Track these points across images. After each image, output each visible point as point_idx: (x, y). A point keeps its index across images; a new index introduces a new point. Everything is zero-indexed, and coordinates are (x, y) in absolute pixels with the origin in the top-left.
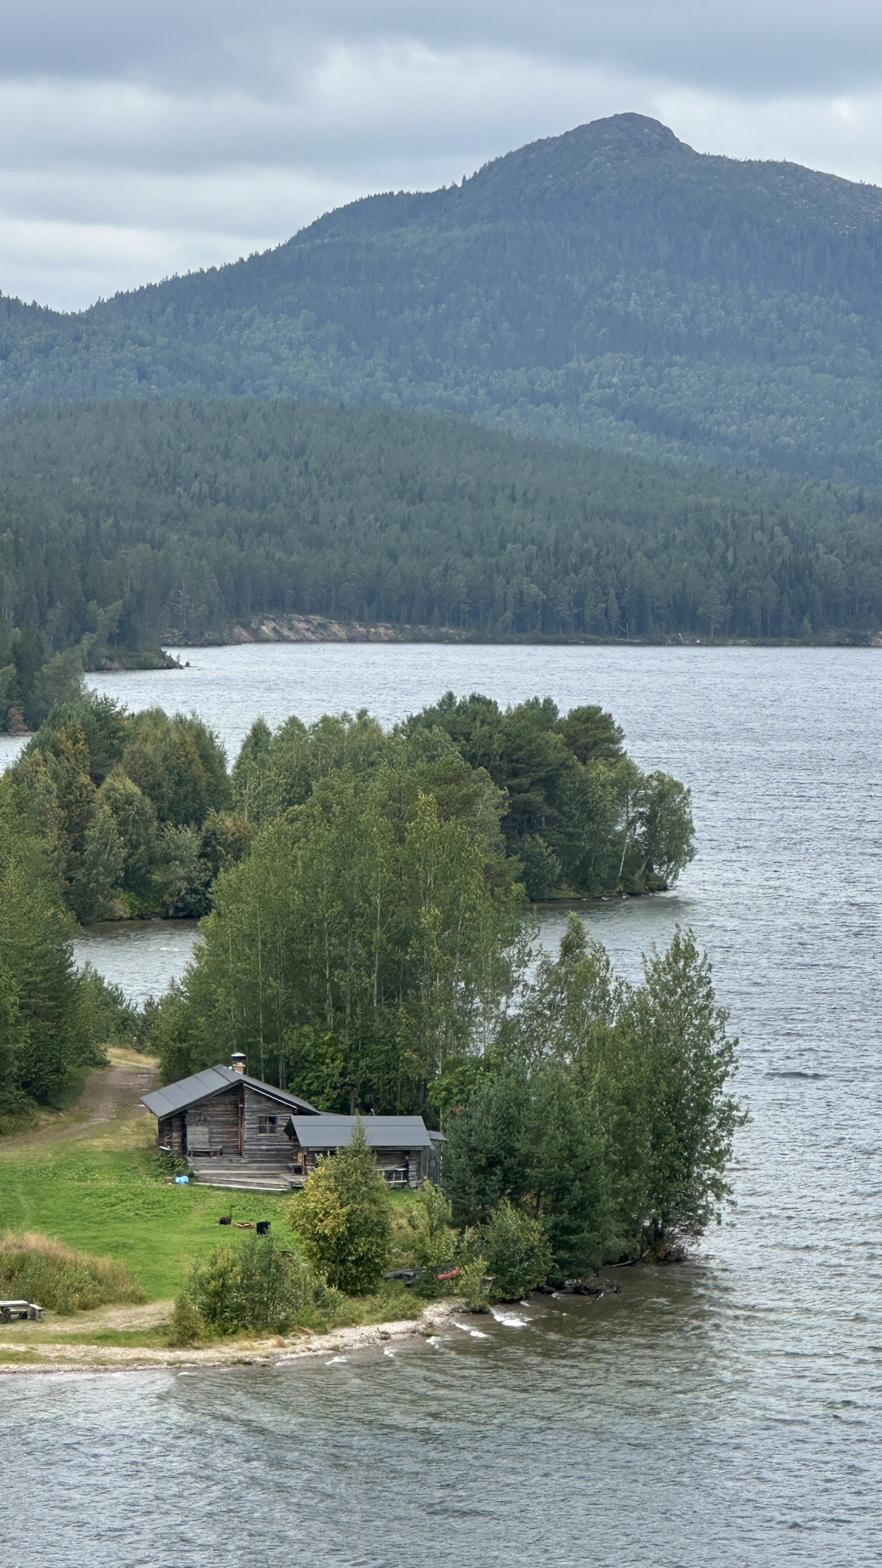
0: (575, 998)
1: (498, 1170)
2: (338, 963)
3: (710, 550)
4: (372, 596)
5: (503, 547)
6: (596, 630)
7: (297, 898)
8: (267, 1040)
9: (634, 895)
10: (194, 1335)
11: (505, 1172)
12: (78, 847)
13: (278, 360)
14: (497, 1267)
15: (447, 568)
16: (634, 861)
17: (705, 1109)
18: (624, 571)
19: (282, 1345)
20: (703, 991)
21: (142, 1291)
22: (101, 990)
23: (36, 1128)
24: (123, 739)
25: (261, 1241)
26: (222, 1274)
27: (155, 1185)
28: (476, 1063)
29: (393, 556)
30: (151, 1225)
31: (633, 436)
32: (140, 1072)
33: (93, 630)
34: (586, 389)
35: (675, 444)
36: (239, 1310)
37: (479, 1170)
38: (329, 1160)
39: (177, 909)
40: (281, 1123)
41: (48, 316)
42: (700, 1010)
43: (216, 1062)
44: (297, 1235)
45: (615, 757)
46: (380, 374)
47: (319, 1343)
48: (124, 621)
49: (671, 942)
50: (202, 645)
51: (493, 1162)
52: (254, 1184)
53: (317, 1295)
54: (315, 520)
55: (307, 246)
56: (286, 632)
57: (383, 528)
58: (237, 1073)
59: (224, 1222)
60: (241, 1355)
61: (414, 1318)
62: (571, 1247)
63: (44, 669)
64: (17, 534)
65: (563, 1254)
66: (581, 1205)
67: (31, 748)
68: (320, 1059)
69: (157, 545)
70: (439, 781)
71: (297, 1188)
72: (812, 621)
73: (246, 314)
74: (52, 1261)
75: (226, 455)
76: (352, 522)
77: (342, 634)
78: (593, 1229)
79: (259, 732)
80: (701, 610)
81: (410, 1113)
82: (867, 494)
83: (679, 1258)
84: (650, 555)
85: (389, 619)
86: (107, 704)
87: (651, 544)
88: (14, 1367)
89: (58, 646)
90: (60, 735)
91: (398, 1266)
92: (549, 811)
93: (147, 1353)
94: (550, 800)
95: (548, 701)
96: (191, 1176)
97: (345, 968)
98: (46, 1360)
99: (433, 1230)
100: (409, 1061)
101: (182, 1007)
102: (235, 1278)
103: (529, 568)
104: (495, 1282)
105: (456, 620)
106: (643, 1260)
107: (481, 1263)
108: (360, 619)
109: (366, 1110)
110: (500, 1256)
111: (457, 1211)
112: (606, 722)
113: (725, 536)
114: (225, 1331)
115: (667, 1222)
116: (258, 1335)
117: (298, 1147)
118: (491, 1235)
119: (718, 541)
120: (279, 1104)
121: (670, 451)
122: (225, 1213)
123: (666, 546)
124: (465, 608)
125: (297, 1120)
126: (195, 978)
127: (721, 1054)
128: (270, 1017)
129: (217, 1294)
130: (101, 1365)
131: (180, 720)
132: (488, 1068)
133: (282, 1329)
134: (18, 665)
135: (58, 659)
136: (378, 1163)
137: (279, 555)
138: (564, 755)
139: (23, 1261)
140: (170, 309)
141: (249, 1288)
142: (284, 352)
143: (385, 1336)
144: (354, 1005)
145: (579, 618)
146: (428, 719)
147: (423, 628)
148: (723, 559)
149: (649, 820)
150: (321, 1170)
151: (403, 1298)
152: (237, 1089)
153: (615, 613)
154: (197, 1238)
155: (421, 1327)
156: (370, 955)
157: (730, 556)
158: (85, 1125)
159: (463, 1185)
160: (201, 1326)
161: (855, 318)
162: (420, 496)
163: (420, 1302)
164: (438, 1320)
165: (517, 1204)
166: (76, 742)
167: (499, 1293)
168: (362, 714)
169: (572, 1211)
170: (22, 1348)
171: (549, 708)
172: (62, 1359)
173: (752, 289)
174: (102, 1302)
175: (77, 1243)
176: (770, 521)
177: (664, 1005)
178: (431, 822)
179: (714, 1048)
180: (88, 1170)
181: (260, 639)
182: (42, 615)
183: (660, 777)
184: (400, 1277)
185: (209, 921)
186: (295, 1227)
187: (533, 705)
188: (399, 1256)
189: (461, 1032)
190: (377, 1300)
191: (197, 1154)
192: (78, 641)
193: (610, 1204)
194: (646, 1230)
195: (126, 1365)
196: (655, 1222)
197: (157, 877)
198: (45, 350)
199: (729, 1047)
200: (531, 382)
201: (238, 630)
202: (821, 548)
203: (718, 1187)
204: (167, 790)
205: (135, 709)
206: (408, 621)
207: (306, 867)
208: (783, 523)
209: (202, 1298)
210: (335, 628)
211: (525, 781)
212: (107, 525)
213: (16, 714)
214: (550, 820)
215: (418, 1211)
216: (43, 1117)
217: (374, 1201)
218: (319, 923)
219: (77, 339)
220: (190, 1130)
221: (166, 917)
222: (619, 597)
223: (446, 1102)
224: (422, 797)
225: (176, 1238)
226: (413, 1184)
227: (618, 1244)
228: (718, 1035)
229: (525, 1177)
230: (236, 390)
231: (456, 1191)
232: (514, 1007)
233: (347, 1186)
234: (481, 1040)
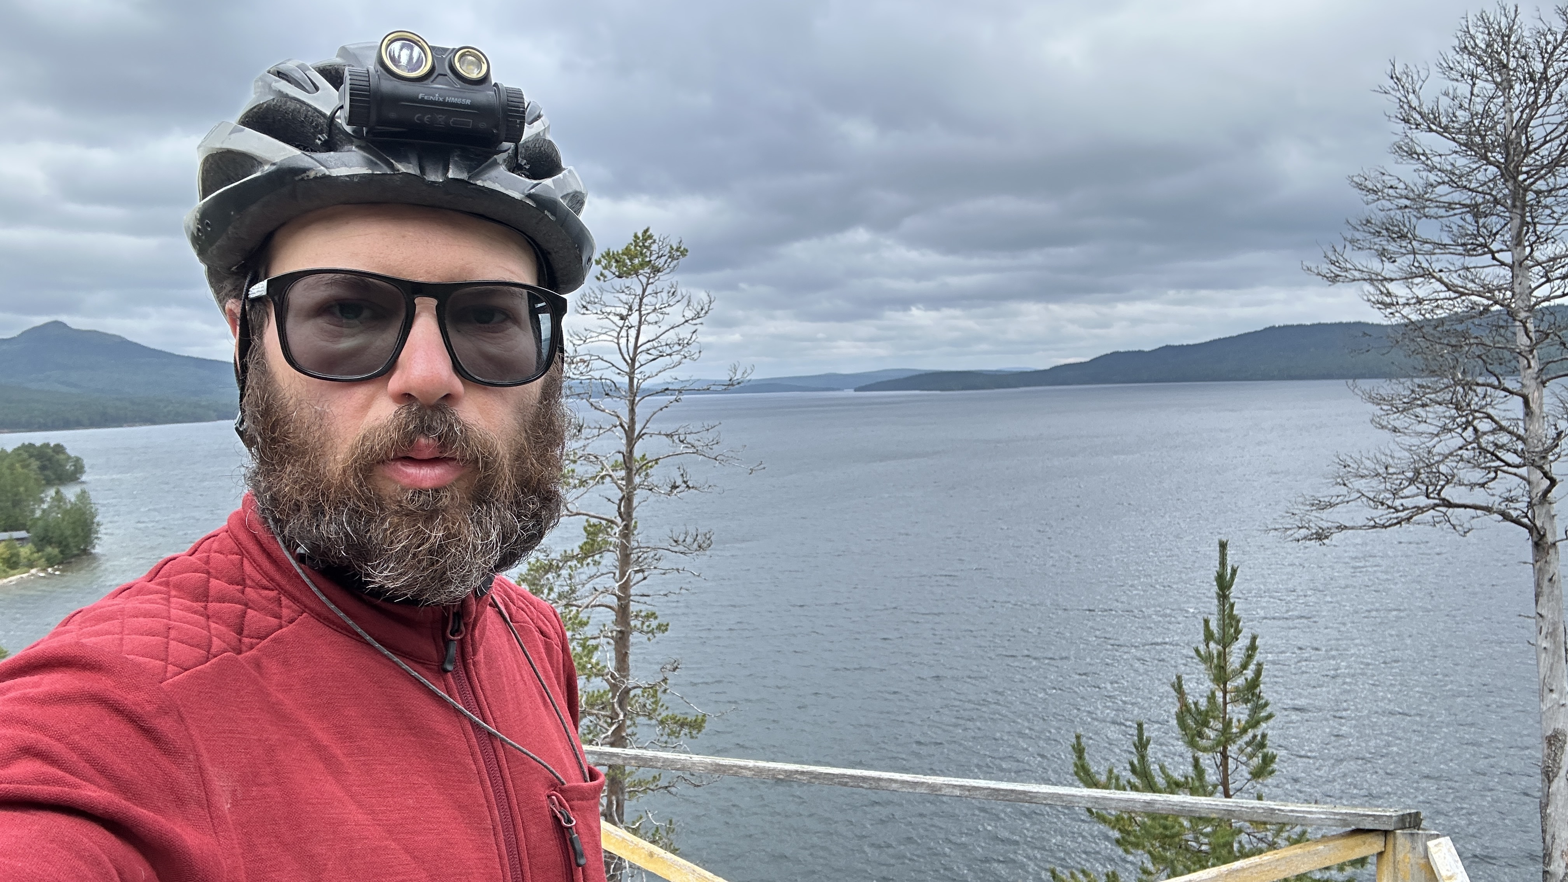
0: (59, 503)
1: (46, 540)
9: (72, 481)
14: (47, 560)
16: (71, 474)
17: (92, 523)
20: (89, 499)
28: (37, 519)
37: (41, 540)
38: (4, 542)
42: (88, 503)
45: (65, 453)
47: (5, 581)
49: (80, 489)
51: (45, 538)
53: (4, 571)
61: (28, 573)
62: (65, 554)
65: (62, 556)
66: (66, 545)
70: (22, 461)
78: (69, 549)
81: (22, 530)
83: (91, 553)
91: (23, 563)
92: (49, 465)
94: (50, 463)
95: (48, 443)
99: (31, 554)
100: (21, 520)
104: (47, 563)
106: (82, 554)
107: (43, 560)
109: (11, 531)
110: (47, 558)
111: (36, 549)
112: (62, 446)
115: (86, 546)
118: (46, 554)
127: (94, 512)
132: (40, 519)
136: (16, 541)
138: (52, 453)
143: (20, 577)
144: (6, 509)
149: (74, 465)
151: (25, 569)
155: (30, 574)
156: (9, 498)
159: (38, 543)
163: (29, 569)
164: (33, 572)
165: (51, 546)
167: (48, 565)
169: (64, 547)
177: (80, 503)
178: (20, 470)
184: (24, 565)
187: (44, 443)
188: (24, 560)
190: (18, 570)
193: (73, 544)
194: (82, 548)
196: (84, 547)
199: (96, 510)
203: (97, 538)
211: (44, 459)
214: (50, 467)
215: (27, 550)
217: (16, 549)
223: (31, 527)
224: (18, 464)
226: (25, 544)
227: (76, 552)
228: (93, 508)
229: (52, 541)
231: (35, 545)
232: (45, 506)
233: (9, 547)
234: (38, 513)
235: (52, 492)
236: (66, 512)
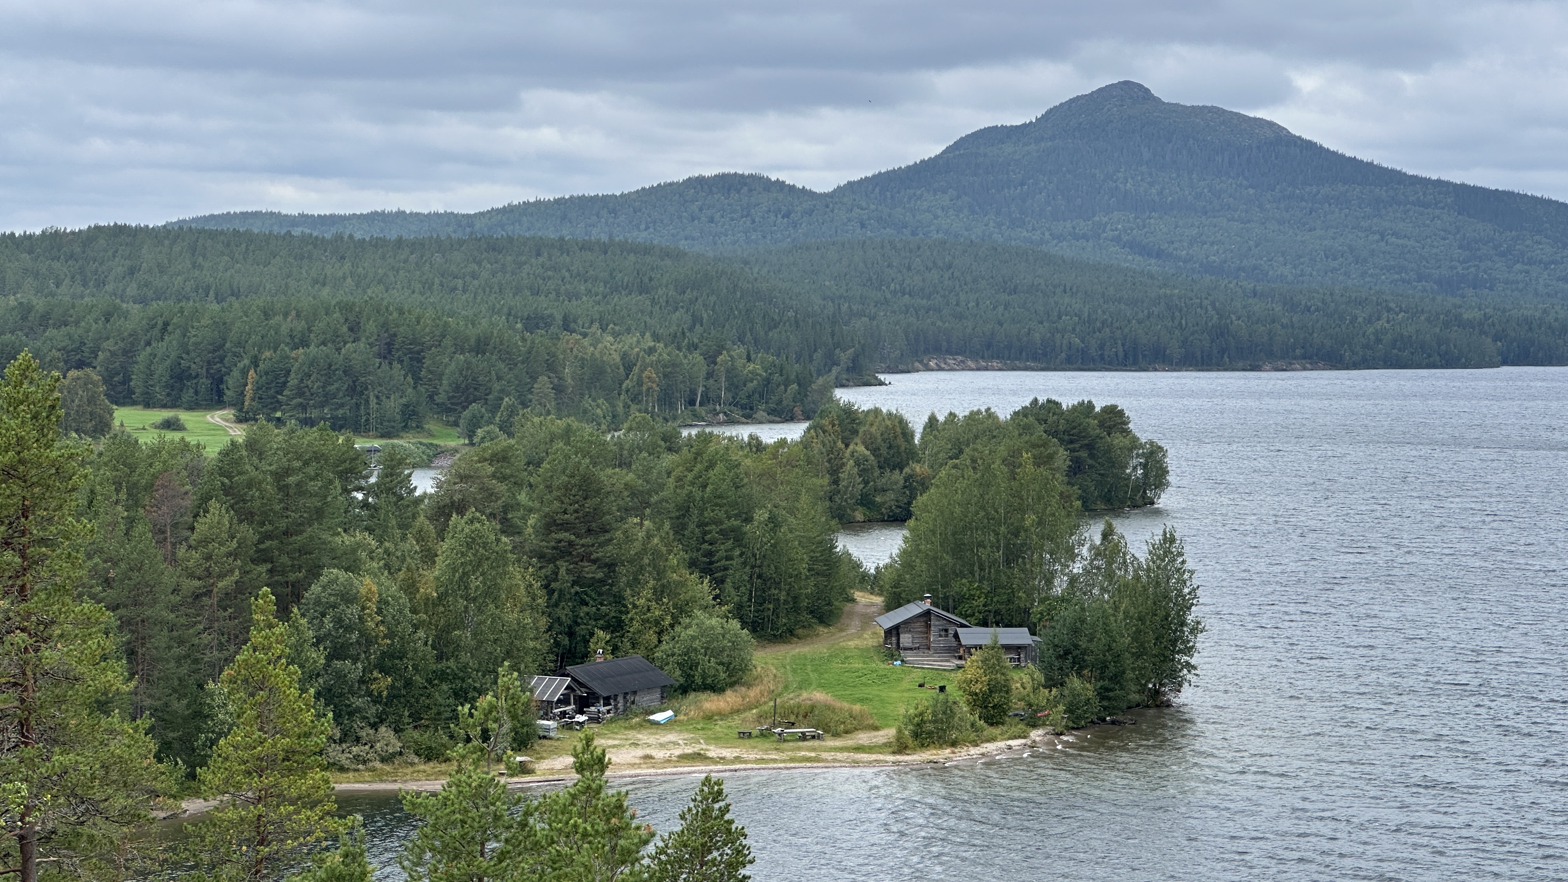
0: (1109, 564)
1: (1070, 657)
2: (980, 545)
3: (1173, 319)
4: (989, 346)
5: (1060, 317)
6: (1110, 363)
7: (958, 510)
8: (943, 587)
9: (1135, 506)
10: (906, 747)
11: (1074, 658)
12: (836, 482)
13: (936, 217)
14: (1070, 710)
15: (1029, 329)
16: (1136, 489)
17: (1183, 624)
18: (1126, 330)
19: (953, 753)
20: (1180, 560)
21: (877, 723)
22: (850, 560)
23: (817, 635)
24: (859, 424)
25: (942, 696)
26: (921, 714)
27: (883, 666)
28: (1056, 599)
29: (1001, 324)
30: (881, 688)
31: (1130, 257)
32: (872, 605)
33: (838, 365)
34: (1104, 231)
35: (1153, 261)
36: (930, 733)
37: (1059, 657)
38: (979, 652)
39: (889, 516)
40: (951, 632)
41: (811, 194)
42: (1178, 570)
43: (915, 599)
44: (961, 693)
45: (1127, 432)
46: (992, 224)
47: (974, 751)
48: (855, 360)
49: (1161, 532)
50: (897, 373)
51: (1067, 652)
52: (937, 665)
53: (973, 725)
54: (957, 305)
55: (951, 155)
56: (943, 366)
57: (994, 308)
58: (927, 605)
59: (921, 686)
60: (931, 758)
61: (1025, 737)
62: (1109, 699)
63: (814, 386)
64: (796, 313)
65: (1105, 703)
66: (1116, 675)
67: (809, 429)
68: (972, 597)
69: (872, 318)
70: (1034, 446)
71: (959, 667)
72: (1229, 357)
73: (919, 192)
74: (829, 707)
75: (909, 269)
76: (977, 305)
77: (973, 366)
78: (1122, 689)
79: (933, 419)
80: (1168, 351)
81: (1020, 626)
82: (1258, 288)
83: (1168, 705)
84: (1140, 322)
85: (998, 358)
86: (850, 405)
87: (1140, 316)
88: (809, 765)
89: (819, 374)
90: (825, 422)
91: (1017, 709)
92: (1090, 461)
93: (881, 757)
94: (1092, 456)
95: (1090, 402)
96: (902, 661)
97: (985, 547)
98: (826, 761)
99: (1034, 690)
100: (1020, 598)
101: (897, 570)
102: (928, 716)
103: (1074, 330)
104: (1068, 718)
105: (1035, 359)
106: (1148, 706)
107: (1061, 708)
108: (983, 358)
109: (998, 625)
110: (1071, 704)
111: (1048, 679)
112: (1121, 413)
113: (1180, 311)
114: (923, 745)
115: (1161, 685)
116: (941, 747)
117: (960, 645)
118: (1066, 692)
119: (1177, 314)
120: (950, 622)
121: (1150, 265)
122: (921, 681)
123: (1149, 317)
124: (1040, 352)
125: (959, 630)
126: (904, 553)
127: (1190, 593)
128: (944, 575)
129: (918, 725)
130: (856, 764)
131: (890, 414)
132: (1063, 601)
133: (954, 744)
134: (799, 385)
135: (820, 381)
136: (1005, 654)
137: (939, 323)
138: (1098, 431)
139: (813, 708)
140: (877, 190)
141: (935, 722)
142: (939, 212)
143: (1010, 748)
144: (990, 567)
145: (1102, 357)
146: (1024, 412)
147: (1017, 363)
148: (1180, 323)
149: (1145, 466)
150: (974, 658)
151: (1020, 726)
152: (927, 614)
153: (1121, 354)
154: (905, 694)
155: (1029, 743)
156: (998, 541)
157: (1183, 322)
158: (844, 634)
159: (1051, 665)
160: (910, 742)
161: (1251, 191)
162: (1015, 291)
163: (1028, 729)
164: (1038, 739)
165: (1079, 675)
166: (834, 426)
167: (1071, 724)
168: (988, 410)
169: (1111, 679)
170: (813, 754)
171: (1090, 405)
172: (835, 760)
173: (1194, 176)
174: (856, 729)
175: (841, 697)
176: (1206, 302)
177: (1158, 568)
178: (1030, 468)
179: (1186, 590)
180: (847, 658)
181: (928, 369)
182: (811, 357)
183: (1152, 443)
184: (1016, 715)
185: (911, 522)
186: (960, 688)
187: (1082, 404)
188: (1016, 704)
189: (1049, 582)
190: (1005, 728)
191: (905, 649)
192: (830, 371)
193: (1130, 675)
194: (1150, 689)
195: (870, 764)
196: (1155, 685)
197: (878, 499)
198: (810, 212)
199: (1194, 590)
200: (1074, 228)
201: (917, 364)
202: (1234, 317)
203: (1190, 667)
204: (884, 451)
205: (865, 408)
206: (1009, 358)
207: (963, 494)
208: (1213, 304)
209: (911, 727)
210: (970, 363)
211: (1077, 446)
212: (845, 307)
213: (798, 411)
214: (1091, 467)
215: (1026, 679)
216: (822, 629)
217: (1003, 674)
218: (970, 523)
219: (827, 206)
220: (902, 636)
221: (883, 521)
222: (1123, 345)
223: (1040, 620)
224: (1025, 455)
225: (895, 695)
226: (1023, 664)
227: (1135, 697)
228: (1188, 584)
229: (1084, 661)
230: (914, 234)
231: (1047, 669)
232: (1077, 568)
233: (988, 666)
234: (1060, 586)
235: (1094, 532)
236: (1123, 589)
